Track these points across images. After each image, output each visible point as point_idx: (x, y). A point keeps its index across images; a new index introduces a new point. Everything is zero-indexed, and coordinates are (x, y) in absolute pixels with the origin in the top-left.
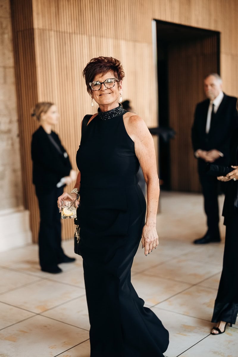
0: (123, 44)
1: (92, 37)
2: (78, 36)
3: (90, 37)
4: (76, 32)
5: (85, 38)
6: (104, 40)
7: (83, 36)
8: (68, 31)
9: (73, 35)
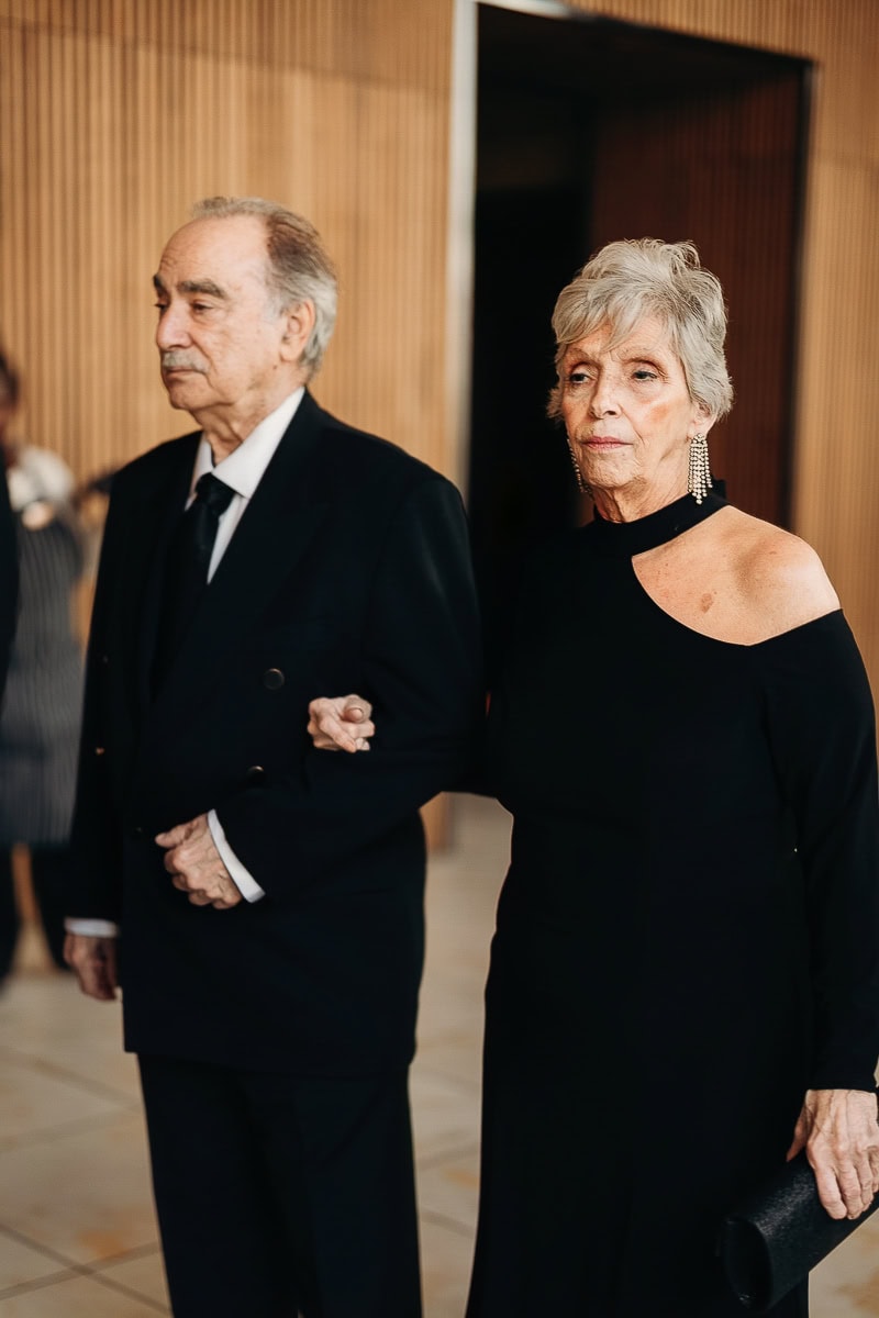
0: (299, 90)
1: (141, 54)
2: (68, 41)
3: (129, 51)
4: (56, 21)
5: (104, 56)
6: (202, 68)
7: (93, 45)
8: (17, 15)
9: (43, 39)
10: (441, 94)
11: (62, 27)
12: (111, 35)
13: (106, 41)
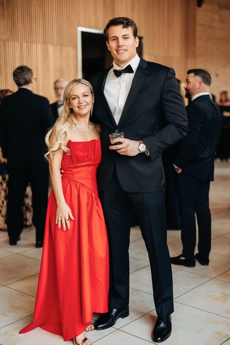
0: (51, 48)
1: (24, 44)
2: (11, 42)
3: (22, 43)
4: (9, 39)
5: (17, 44)
6: (34, 45)
7: (15, 43)
8: (3, 38)
9: (7, 42)
10: (76, 47)
11: (10, 40)
12: (18, 41)
13: (17, 42)
